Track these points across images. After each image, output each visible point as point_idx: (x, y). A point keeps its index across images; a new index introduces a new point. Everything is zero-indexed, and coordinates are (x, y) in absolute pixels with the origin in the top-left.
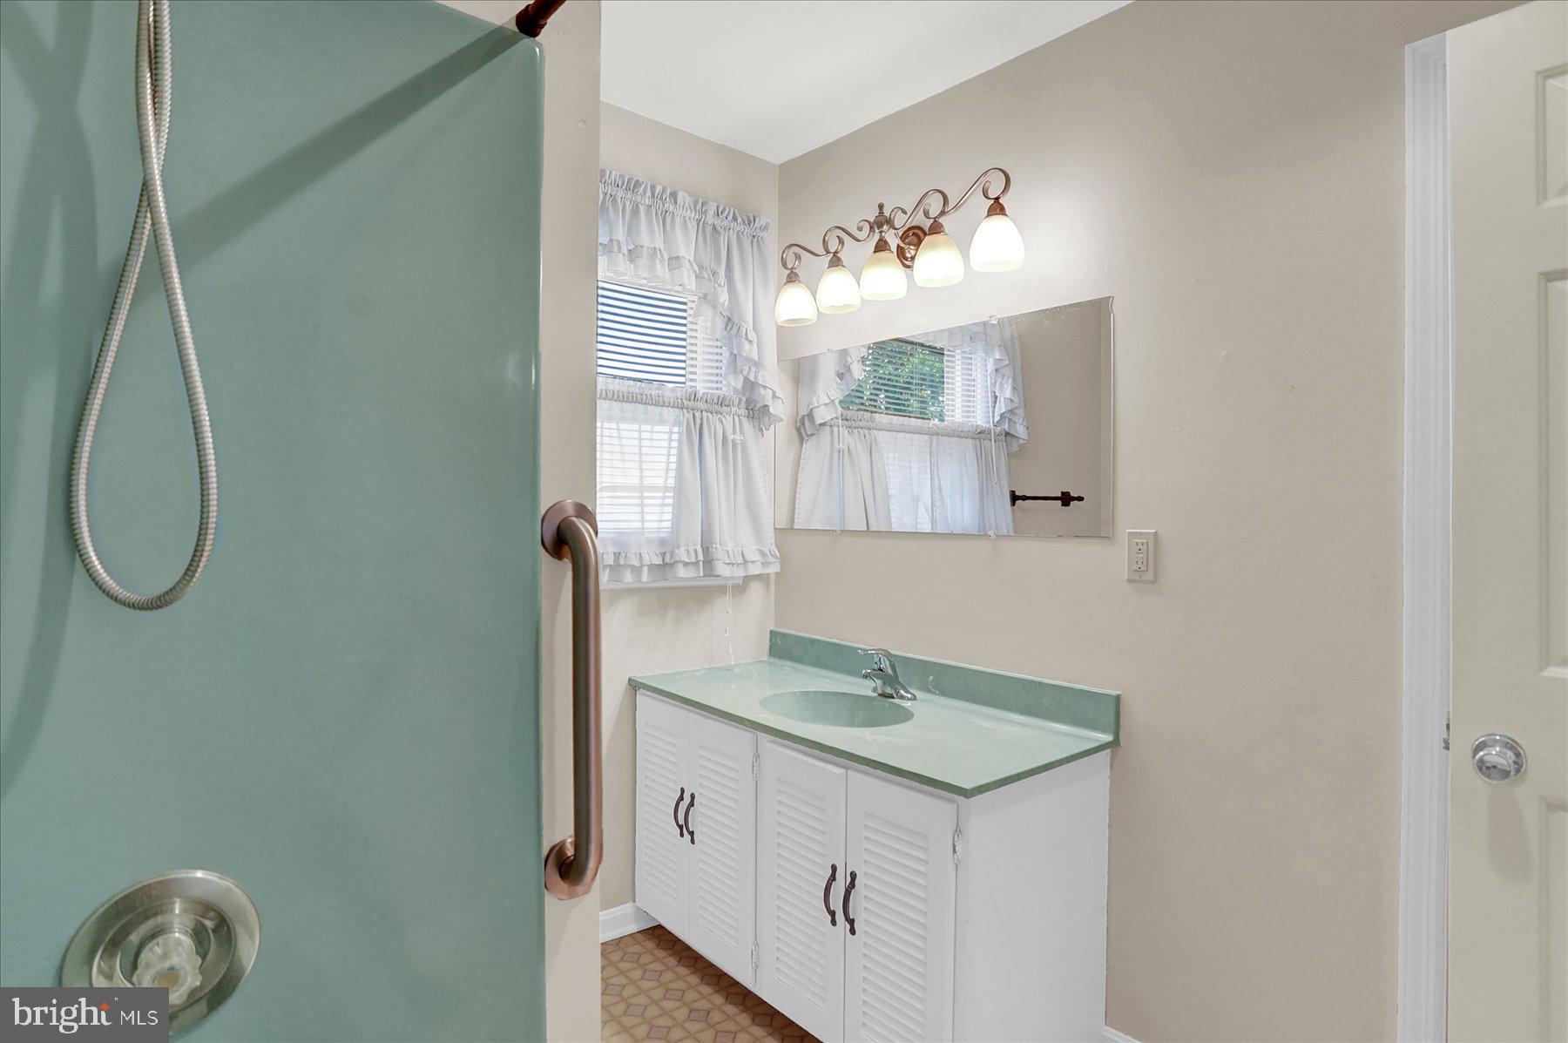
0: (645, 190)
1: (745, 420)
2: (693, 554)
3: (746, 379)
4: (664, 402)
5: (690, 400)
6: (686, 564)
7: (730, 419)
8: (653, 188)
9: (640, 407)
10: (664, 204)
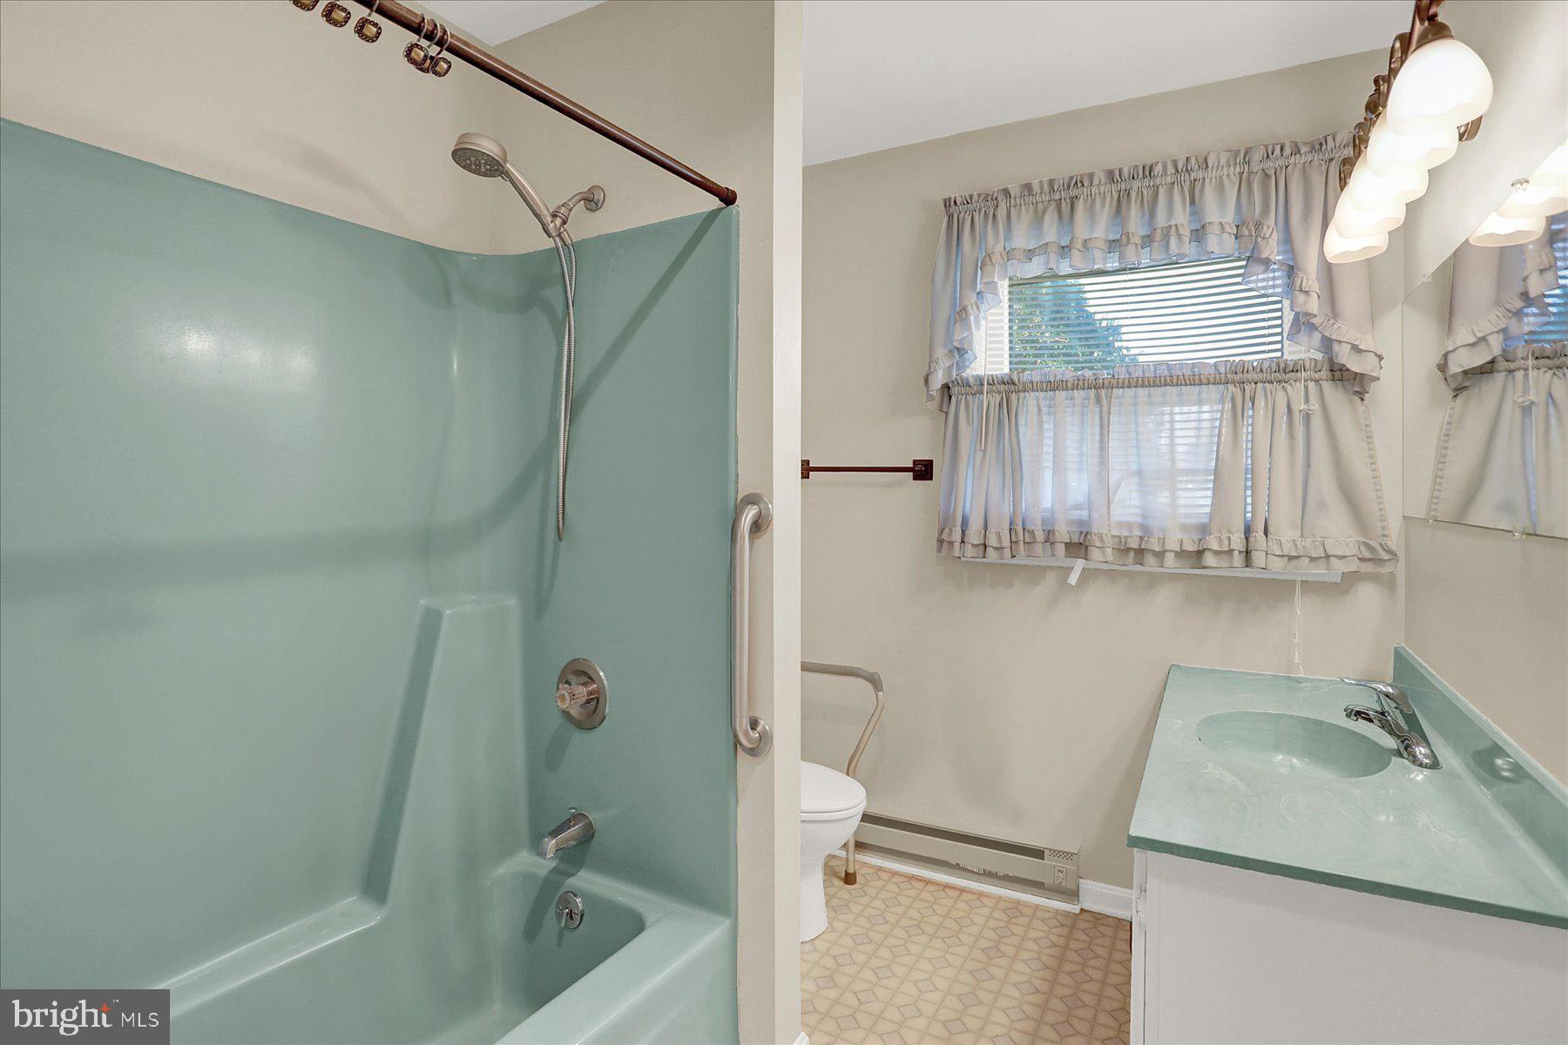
0: (1165, 169)
1: (1326, 385)
2: (1226, 542)
3: (1324, 337)
4: (1200, 380)
5: (1236, 373)
6: (1217, 553)
7: (1300, 386)
8: (1175, 163)
9: (1174, 390)
10: (1190, 175)
